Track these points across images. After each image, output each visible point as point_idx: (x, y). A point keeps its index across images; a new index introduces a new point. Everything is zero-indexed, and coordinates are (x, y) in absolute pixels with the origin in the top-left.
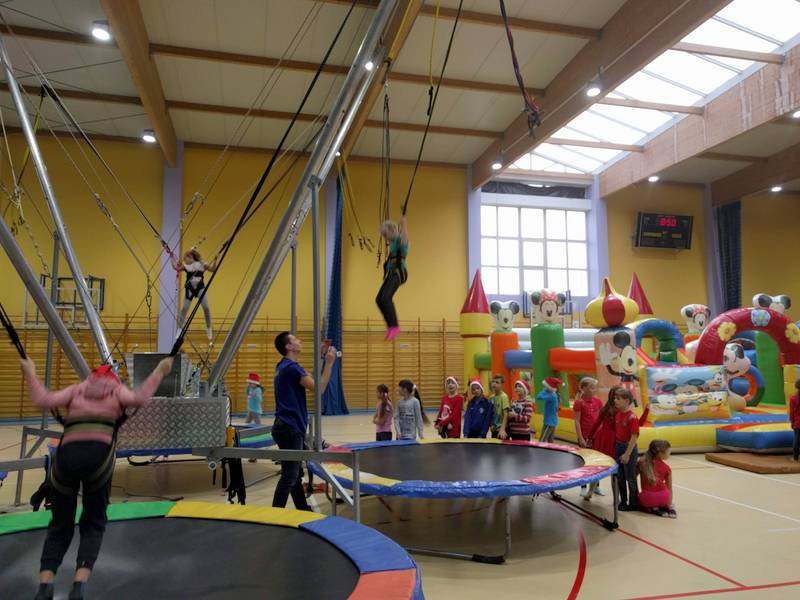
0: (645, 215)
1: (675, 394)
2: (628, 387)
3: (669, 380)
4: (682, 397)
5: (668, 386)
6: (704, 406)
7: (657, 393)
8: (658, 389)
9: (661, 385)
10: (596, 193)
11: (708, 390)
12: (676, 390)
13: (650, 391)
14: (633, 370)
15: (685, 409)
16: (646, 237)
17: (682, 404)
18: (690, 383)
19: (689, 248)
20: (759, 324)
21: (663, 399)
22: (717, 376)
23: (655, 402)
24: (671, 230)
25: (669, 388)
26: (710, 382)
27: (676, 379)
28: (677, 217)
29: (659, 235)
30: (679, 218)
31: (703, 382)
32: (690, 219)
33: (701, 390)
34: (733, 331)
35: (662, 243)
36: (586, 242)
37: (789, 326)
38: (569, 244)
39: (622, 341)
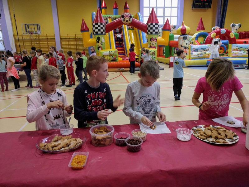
1: (197, 52)
2: (185, 50)
3: (196, 48)
4: (199, 52)
6: (205, 55)
7: (193, 52)
9: (194, 50)
11: (206, 51)
13: (191, 51)
14: (187, 46)
15: (200, 55)
17: (199, 54)
18: (201, 49)
19: (210, 8)
23: (192, 54)
24: (205, 2)
25: (196, 50)
26: (207, 49)
27: (198, 48)
31: (205, 48)
33: (205, 51)
34: (215, 35)
35: (201, 7)
36: (178, 7)
37: (231, 33)
38: (172, 8)
39: (185, 38)
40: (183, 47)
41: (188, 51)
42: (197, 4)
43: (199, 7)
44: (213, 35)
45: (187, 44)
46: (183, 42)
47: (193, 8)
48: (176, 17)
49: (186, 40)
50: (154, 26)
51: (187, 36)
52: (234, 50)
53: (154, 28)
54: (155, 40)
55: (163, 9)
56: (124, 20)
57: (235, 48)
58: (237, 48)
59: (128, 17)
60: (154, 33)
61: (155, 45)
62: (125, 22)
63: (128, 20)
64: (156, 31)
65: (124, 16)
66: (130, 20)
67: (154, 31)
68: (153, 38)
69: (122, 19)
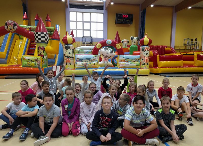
0: (118, 14)
1: (83, 62)
2: (68, 59)
3: (80, 58)
5: (80, 60)
6: (90, 65)
8: (78, 61)
9: (78, 59)
10: (105, 8)
11: (92, 61)
12: (83, 61)
13: (76, 61)
14: (70, 55)
16: (118, 21)
18: (86, 59)
19: (132, 24)
20: (108, 44)
21: (79, 63)
22: (95, 57)
23: (77, 63)
24: (126, 19)
25: (81, 60)
26: (92, 59)
27: (82, 58)
28: (128, 15)
29: (122, 20)
30: (129, 15)
31: (90, 59)
32: (132, 15)
33: (90, 61)
34: (101, 46)
35: (124, 22)
36: (103, 22)
37: (117, 44)
38: (98, 23)
39: (67, 48)
40: (66, 56)
41: (71, 60)
42: (119, 20)
43: (122, 23)
44: (99, 46)
45: (69, 53)
46: (66, 51)
47: (116, 23)
48: (102, 31)
49: (69, 50)
50: (39, 35)
51: (70, 46)
52: (121, 61)
53: (39, 37)
54: (43, 48)
55: (89, 23)
56: (7, 28)
57: (122, 59)
58: (124, 59)
59: (12, 25)
60: (40, 41)
61: (42, 54)
62: (9, 30)
63: (12, 27)
64: (42, 39)
65: (7, 24)
66: (14, 28)
67: (40, 39)
68: (40, 47)
69: (6, 27)
